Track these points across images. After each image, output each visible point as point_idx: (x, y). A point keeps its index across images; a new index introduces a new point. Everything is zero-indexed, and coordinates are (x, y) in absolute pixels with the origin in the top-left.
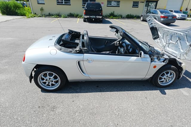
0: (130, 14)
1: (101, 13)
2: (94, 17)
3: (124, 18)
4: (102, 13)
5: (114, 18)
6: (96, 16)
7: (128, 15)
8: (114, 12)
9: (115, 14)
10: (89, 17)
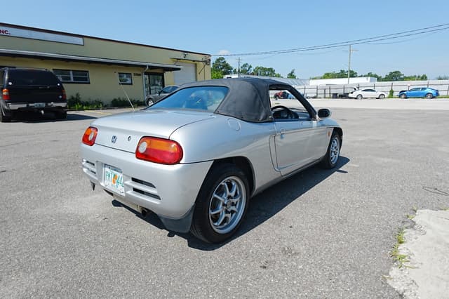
0: (119, 98)
1: (62, 95)
2: (43, 105)
3: (106, 106)
4: (64, 96)
5: (85, 107)
6: (47, 102)
7: (115, 100)
8: (77, 95)
9: (83, 98)
10: (25, 106)
